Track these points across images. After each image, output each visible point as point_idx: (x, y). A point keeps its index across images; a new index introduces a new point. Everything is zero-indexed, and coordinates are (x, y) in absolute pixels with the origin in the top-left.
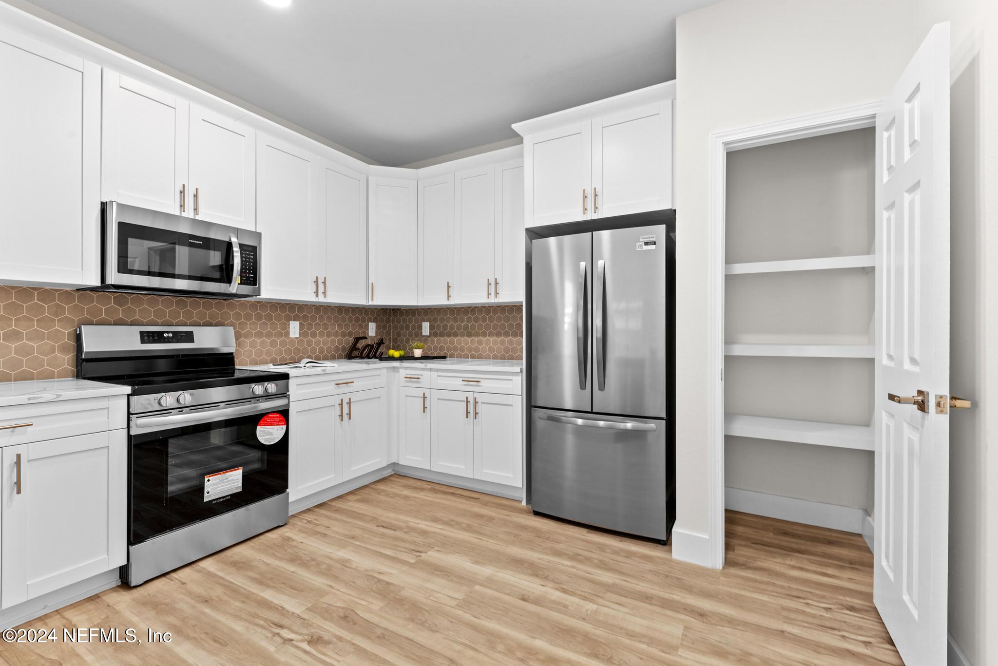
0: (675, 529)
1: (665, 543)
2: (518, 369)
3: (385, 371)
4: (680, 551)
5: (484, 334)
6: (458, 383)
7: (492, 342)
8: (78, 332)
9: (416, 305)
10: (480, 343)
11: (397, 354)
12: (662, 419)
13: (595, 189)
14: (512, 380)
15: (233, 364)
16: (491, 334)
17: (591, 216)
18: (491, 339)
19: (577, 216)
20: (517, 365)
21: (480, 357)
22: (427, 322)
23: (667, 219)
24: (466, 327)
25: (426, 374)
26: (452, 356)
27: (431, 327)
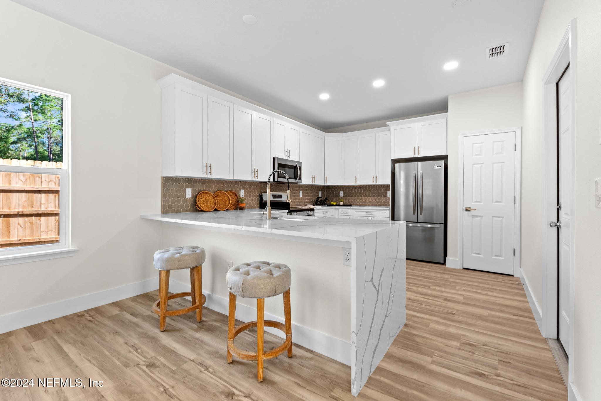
0: (447, 258)
1: (444, 263)
2: (388, 208)
3: (334, 209)
4: (449, 264)
5: (368, 196)
6: (364, 214)
7: (371, 199)
8: (261, 195)
9: (341, 185)
10: (366, 199)
11: (335, 204)
12: (442, 224)
13: (418, 147)
14: (386, 212)
15: (289, 206)
16: (371, 196)
17: (416, 156)
18: (370, 198)
19: (411, 155)
20: (388, 207)
21: (366, 205)
22: (342, 191)
23: (445, 158)
24: (359, 194)
25: (350, 210)
26: (354, 205)
27: (344, 194)
